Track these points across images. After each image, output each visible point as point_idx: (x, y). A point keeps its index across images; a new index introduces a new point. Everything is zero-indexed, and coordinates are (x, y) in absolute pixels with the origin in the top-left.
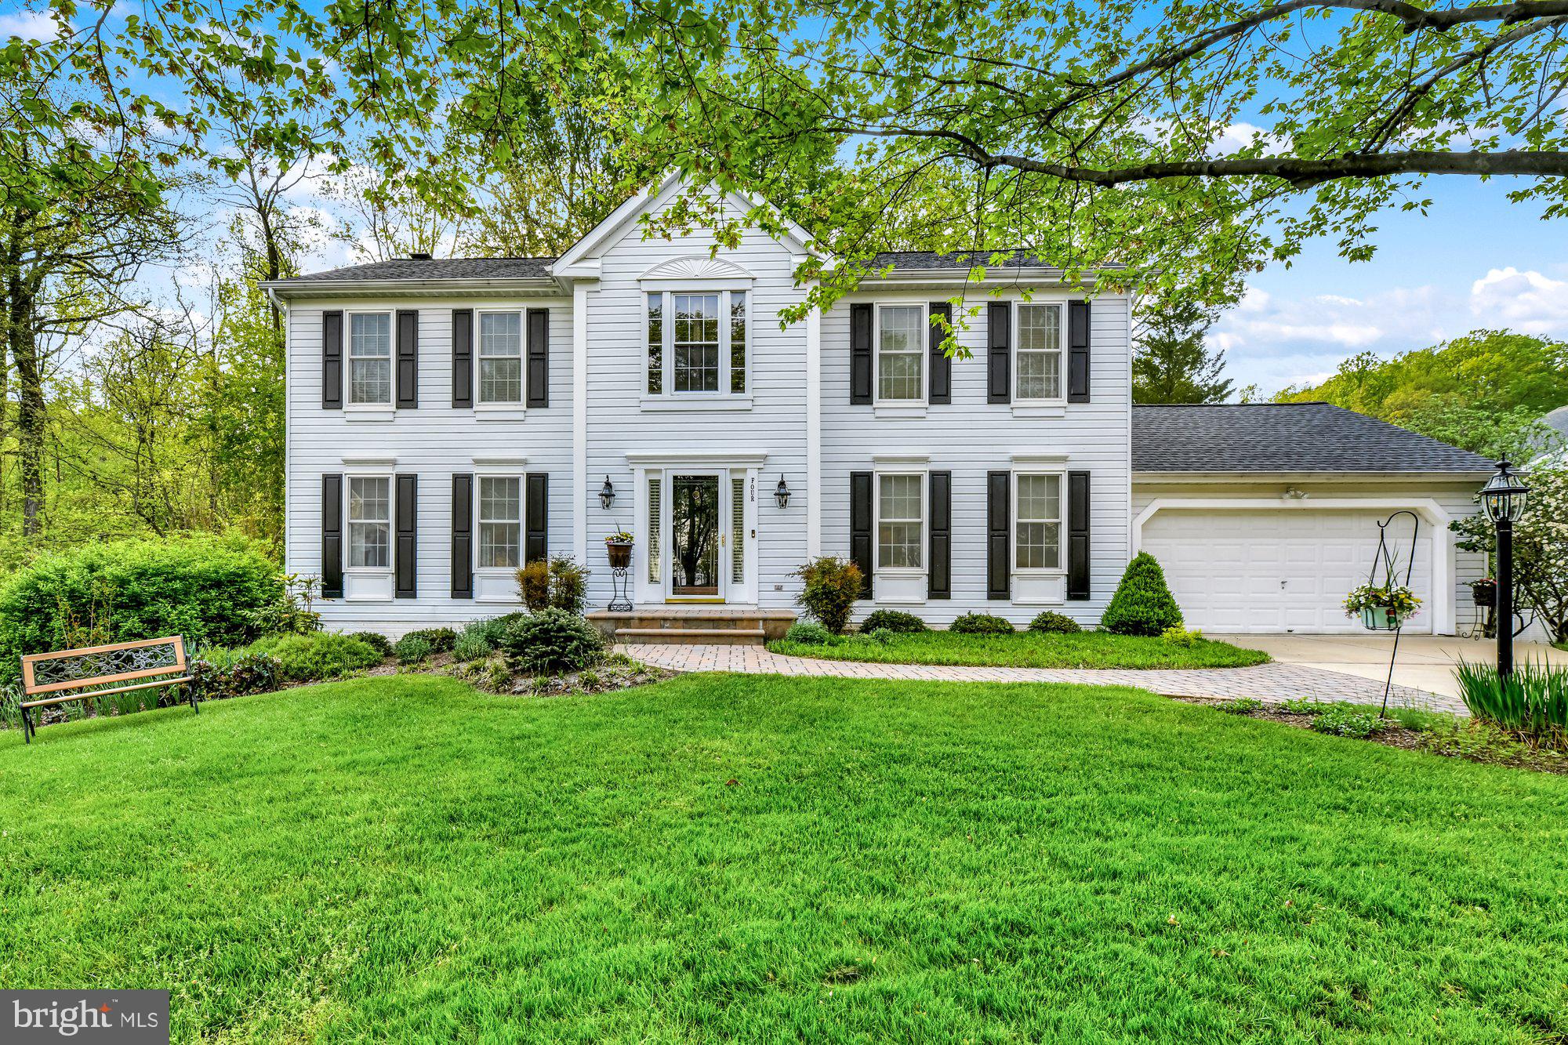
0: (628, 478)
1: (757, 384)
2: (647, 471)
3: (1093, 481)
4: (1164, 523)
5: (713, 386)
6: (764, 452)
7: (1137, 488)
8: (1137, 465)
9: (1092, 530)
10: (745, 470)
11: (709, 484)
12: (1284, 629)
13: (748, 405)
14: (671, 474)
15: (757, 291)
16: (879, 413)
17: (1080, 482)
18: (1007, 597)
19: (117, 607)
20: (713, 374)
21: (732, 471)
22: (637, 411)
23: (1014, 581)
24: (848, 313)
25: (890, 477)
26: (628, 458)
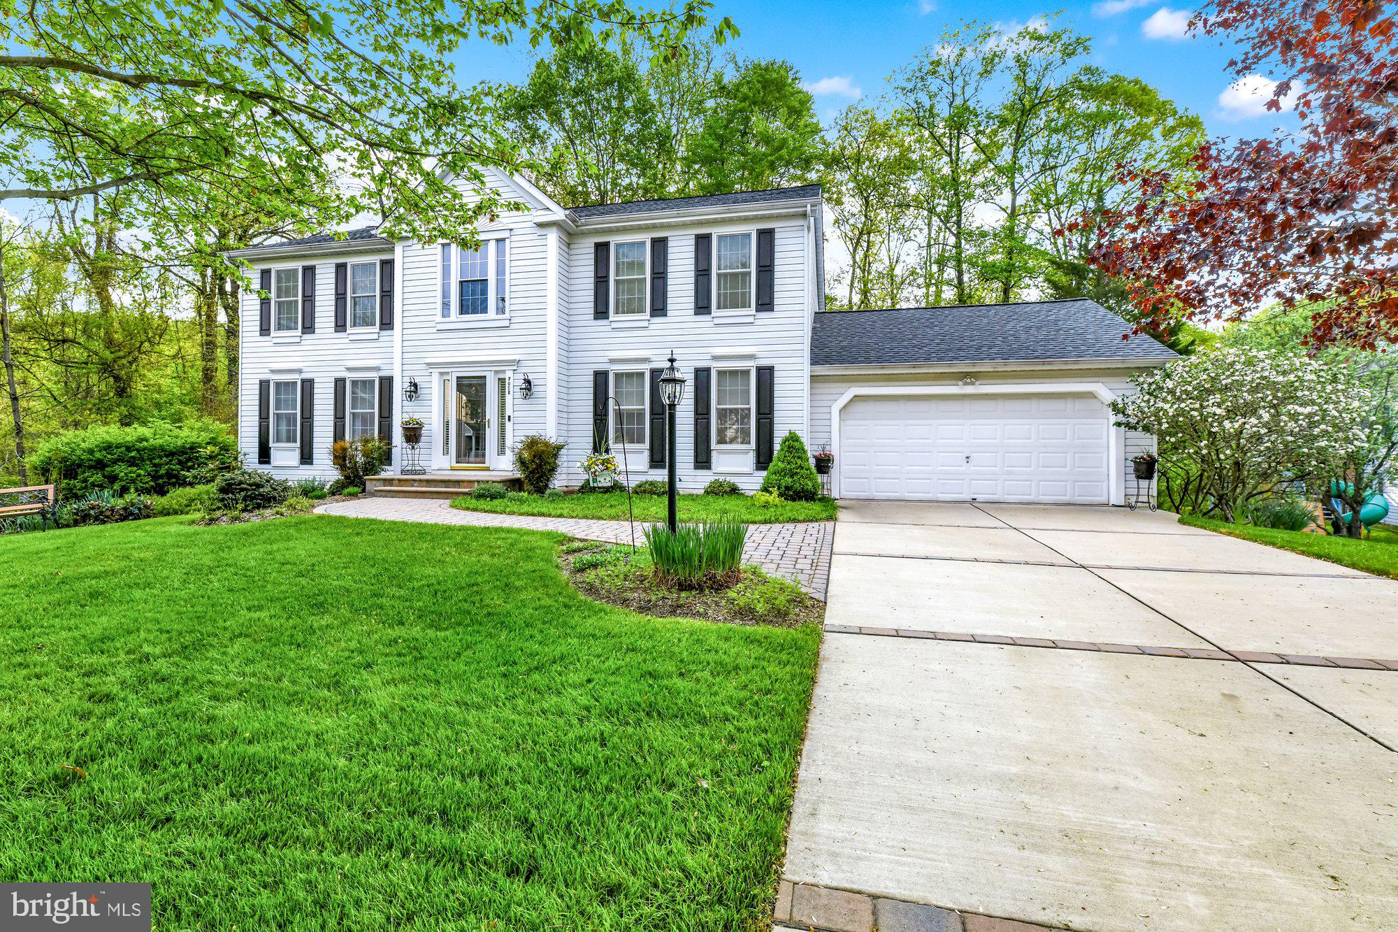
0: (427, 379)
1: (513, 308)
2: (442, 374)
3: (776, 374)
4: (861, 407)
5: (484, 310)
6: (517, 358)
7: (814, 379)
8: (814, 362)
9: (776, 414)
10: (504, 371)
11: (481, 382)
12: (968, 497)
13: (506, 323)
14: (455, 375)
15: (513, 238)
16: (615, 325)
17: (766, 376)
18: (709, 468)
19: (90, 467)
20: (485, 301)
21: (496, 372)
22: (434, 330)
23: (714, 455)
24: (592, 250)
25: (622, 374)
26: (428, 364)
